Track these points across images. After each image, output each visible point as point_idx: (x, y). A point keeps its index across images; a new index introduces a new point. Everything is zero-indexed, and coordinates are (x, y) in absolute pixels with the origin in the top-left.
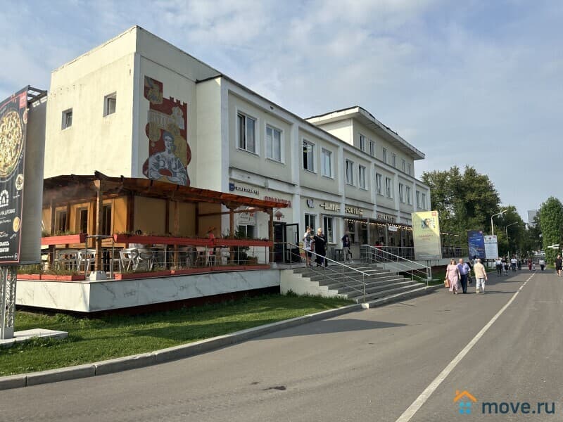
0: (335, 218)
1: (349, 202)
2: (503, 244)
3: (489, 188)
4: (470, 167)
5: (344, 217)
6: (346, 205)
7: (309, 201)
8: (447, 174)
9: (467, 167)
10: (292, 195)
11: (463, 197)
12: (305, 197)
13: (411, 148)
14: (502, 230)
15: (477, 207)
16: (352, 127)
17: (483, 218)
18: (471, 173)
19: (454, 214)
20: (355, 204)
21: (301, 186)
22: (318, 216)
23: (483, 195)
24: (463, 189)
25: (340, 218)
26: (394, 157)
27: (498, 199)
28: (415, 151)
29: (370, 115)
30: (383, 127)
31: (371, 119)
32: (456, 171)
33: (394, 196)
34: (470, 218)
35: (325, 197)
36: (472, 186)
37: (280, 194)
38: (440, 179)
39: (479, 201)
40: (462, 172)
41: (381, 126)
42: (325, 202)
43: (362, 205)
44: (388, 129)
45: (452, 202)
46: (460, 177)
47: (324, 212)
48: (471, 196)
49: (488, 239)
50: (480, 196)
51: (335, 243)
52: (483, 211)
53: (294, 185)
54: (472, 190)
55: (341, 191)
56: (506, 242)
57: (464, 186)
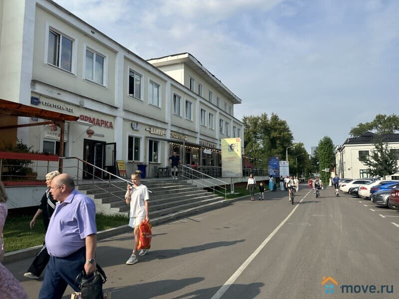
0: (161, 141)
1: (174, 129)
2: (294, 168)
3: (286, 130)
4: (274, 114)
5: (169, 141)
6: (171, 131)
7: (133, 125)
8: (259, 118)
9: (273, 114)
10: (115, 117)
11: (269, 135)
12: (129, 120)
13: (231, 94)
14: (293, 158)
15: (278, 142)
16: (183, 70)
17: (282, 149)
18: (275, 118)
19: (262, 146)
20: (181, 131)
21: (125, 110)
22: (143, 138)
23: (282, 134)
24: (269, 129)
25: (166, 142)
26: (218, 99)
27: (292, 137)
28: (234, 96)
29: (199, 62)
30: (209, 74)
31: (199, 65)
32: (265, 116)
33: (215, 129)
34: (273, 150)
35: (151, 123)
36: (276, 127)
37: (100, 115)
38: (255, 121)
39: (279, 138)
40: (269, 117)
41: (207, 72)
42: (150, 126)
43: (187, 133)
44: (213, 76)
45: (262, 138)
46: (268, 121)
47: (149, 135)
48: (274, 134)
49: (282, 163)
50: (280, 134)
51: (159, 162)
52: (282, 145)
53: (116, 108)
54: (275, 130)
55: (168, 119)
56: (296, 166)
57: (270, 127)
